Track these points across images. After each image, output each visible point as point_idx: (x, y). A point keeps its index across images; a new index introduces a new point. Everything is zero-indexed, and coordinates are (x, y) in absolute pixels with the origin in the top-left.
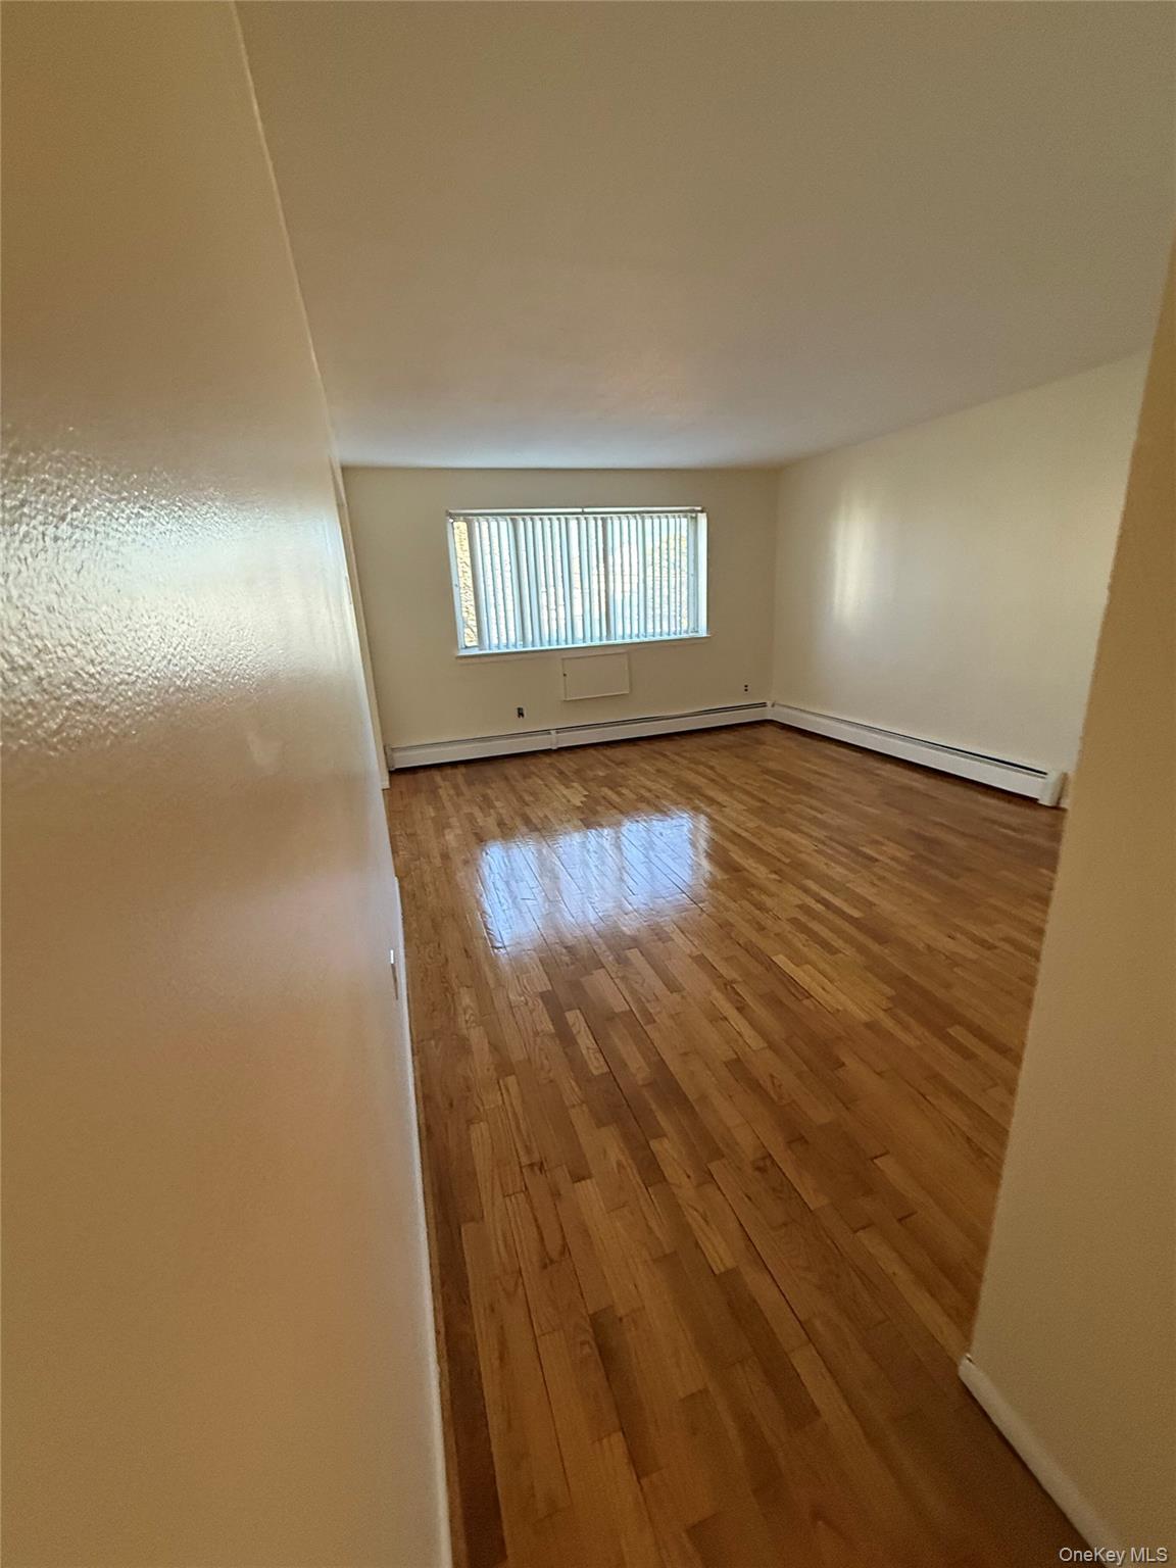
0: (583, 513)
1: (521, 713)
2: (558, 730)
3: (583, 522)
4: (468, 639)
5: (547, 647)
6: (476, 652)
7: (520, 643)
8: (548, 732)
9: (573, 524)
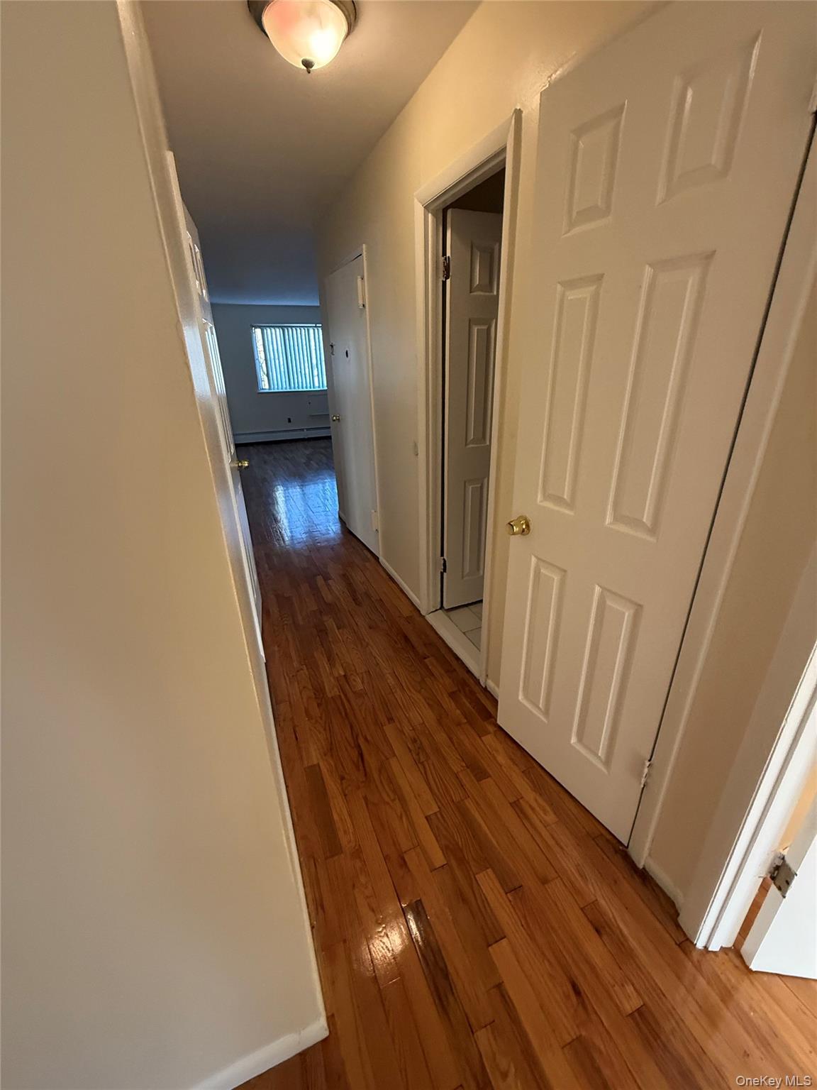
1: (289, 421)
2: (307, 429)
3: (316, 330)
4: (264, 385)
6: (267, 391)
7: (288, 387)
8: (303, 430)
9: (311, 331)
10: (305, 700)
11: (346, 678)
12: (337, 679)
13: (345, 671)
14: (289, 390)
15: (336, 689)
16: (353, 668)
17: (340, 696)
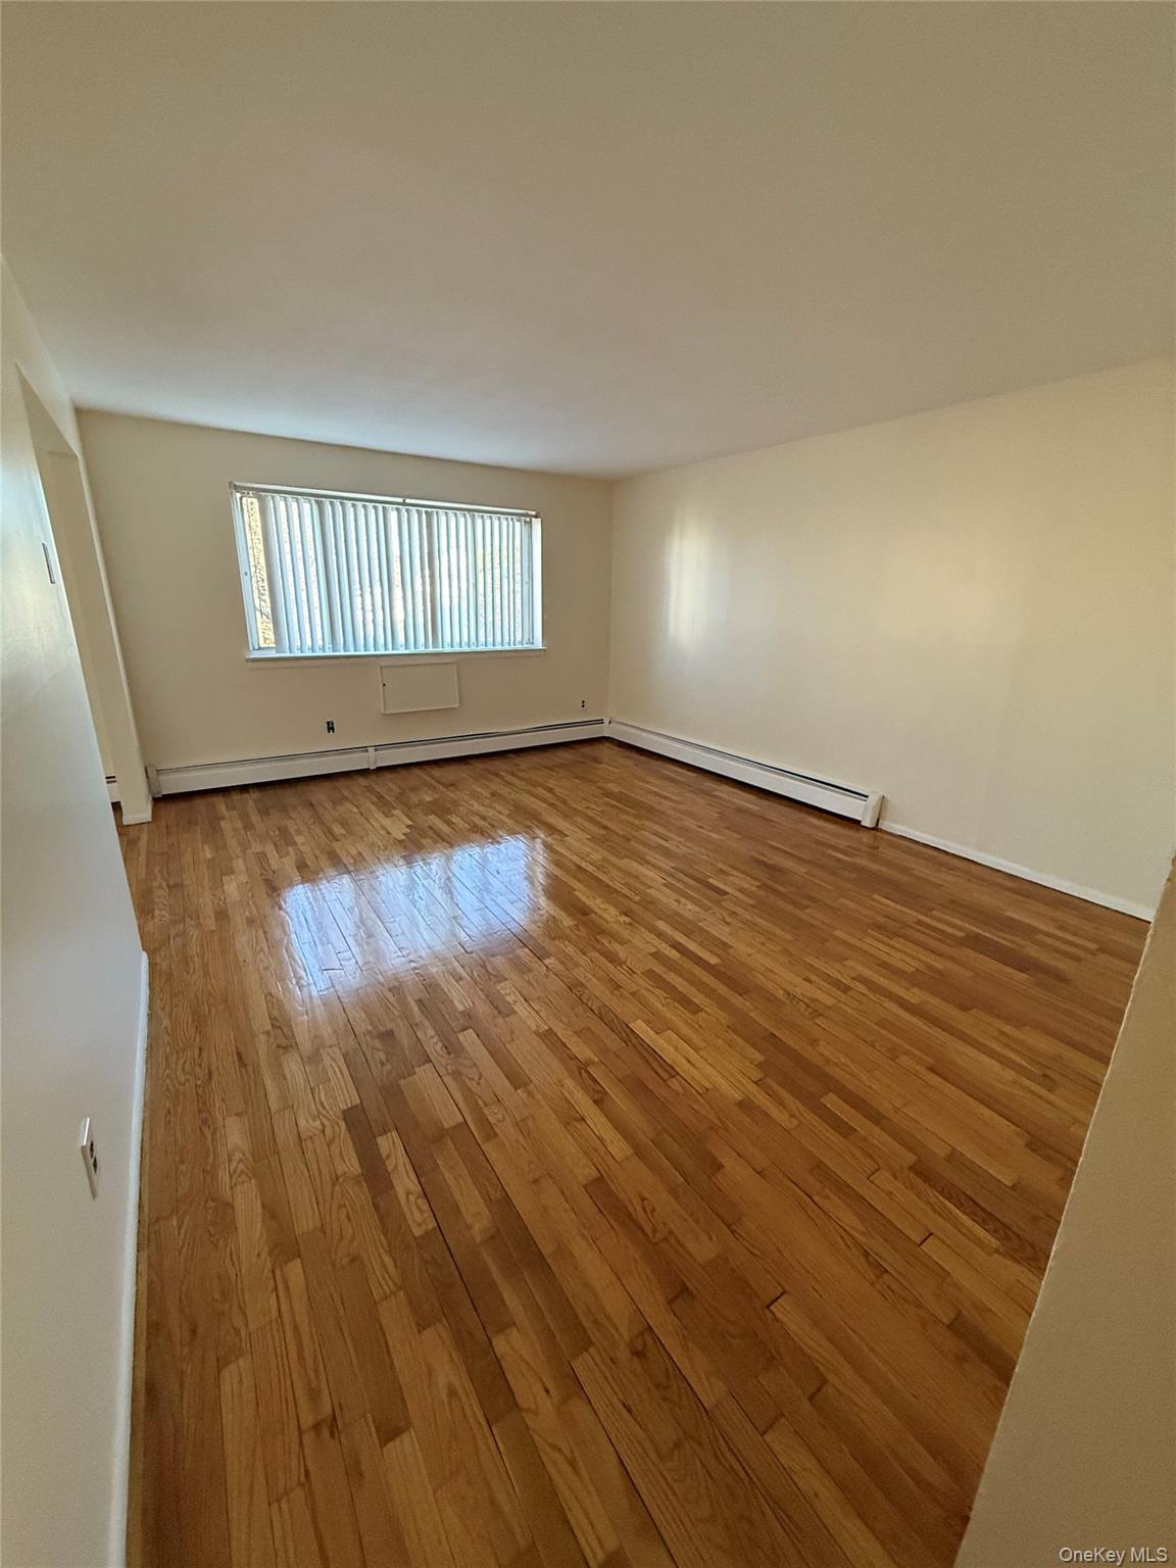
0: (404, 504)
1: (331, 727)
2: (377, 748)
3: (405, 515)
4: (262, 636)
5: (363, 653)
6: (273, 654)
7: (328, 645)
8: (365, 749)
9: (393, 516)
14: (329, 653)
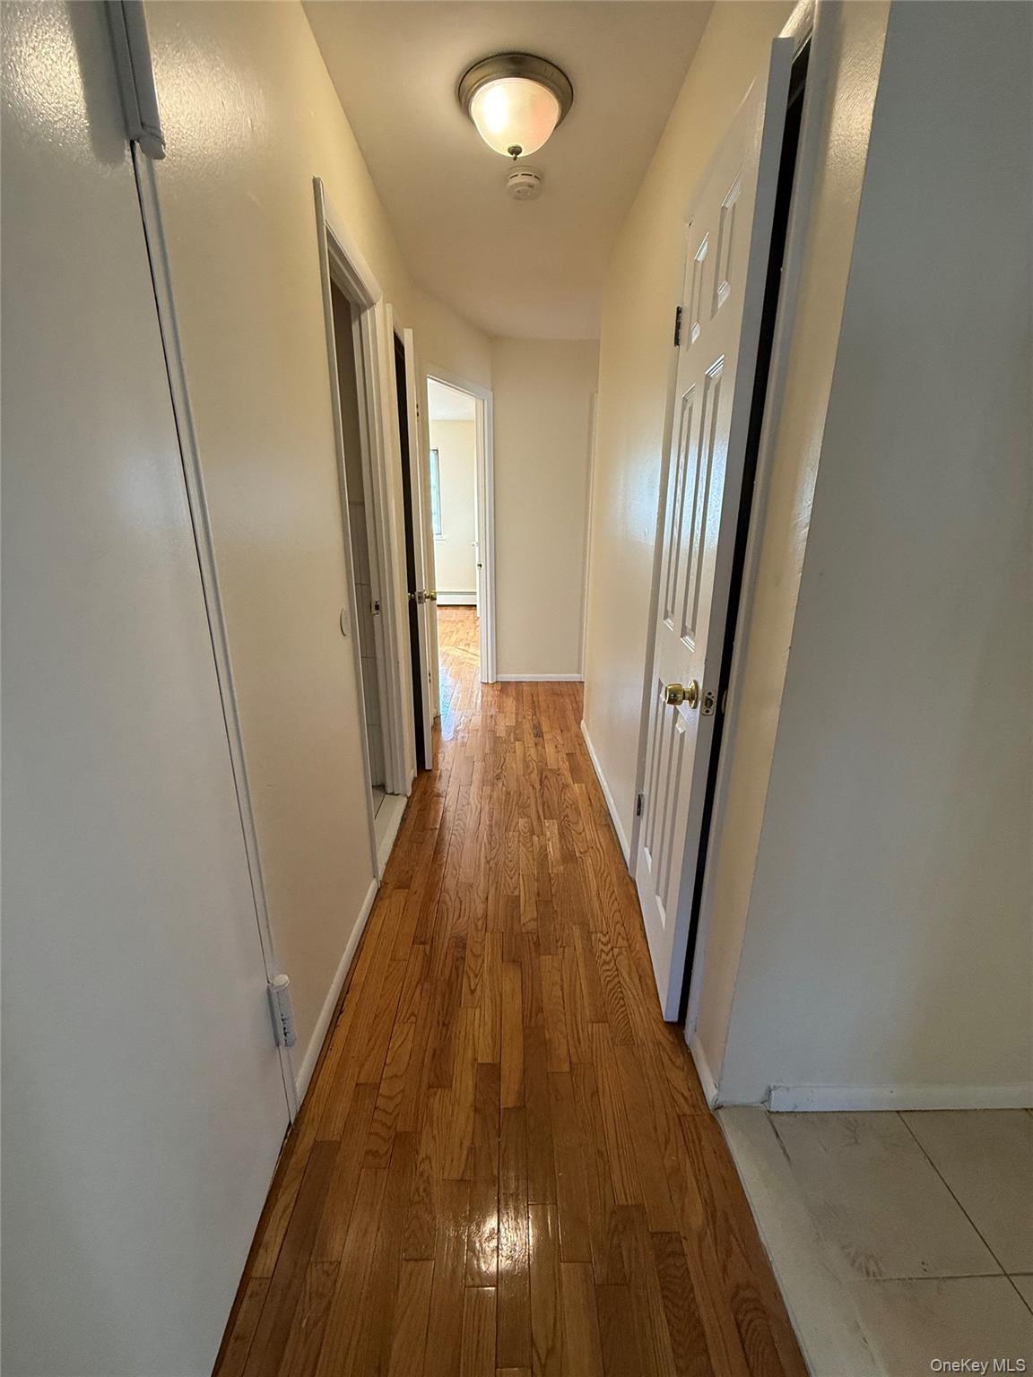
10: (580, 822)
11: (533, 831)
12: (543, 834)
13: (531, 840)
15: (547, 825)
16: (521, 839)
17: (545, 818)
